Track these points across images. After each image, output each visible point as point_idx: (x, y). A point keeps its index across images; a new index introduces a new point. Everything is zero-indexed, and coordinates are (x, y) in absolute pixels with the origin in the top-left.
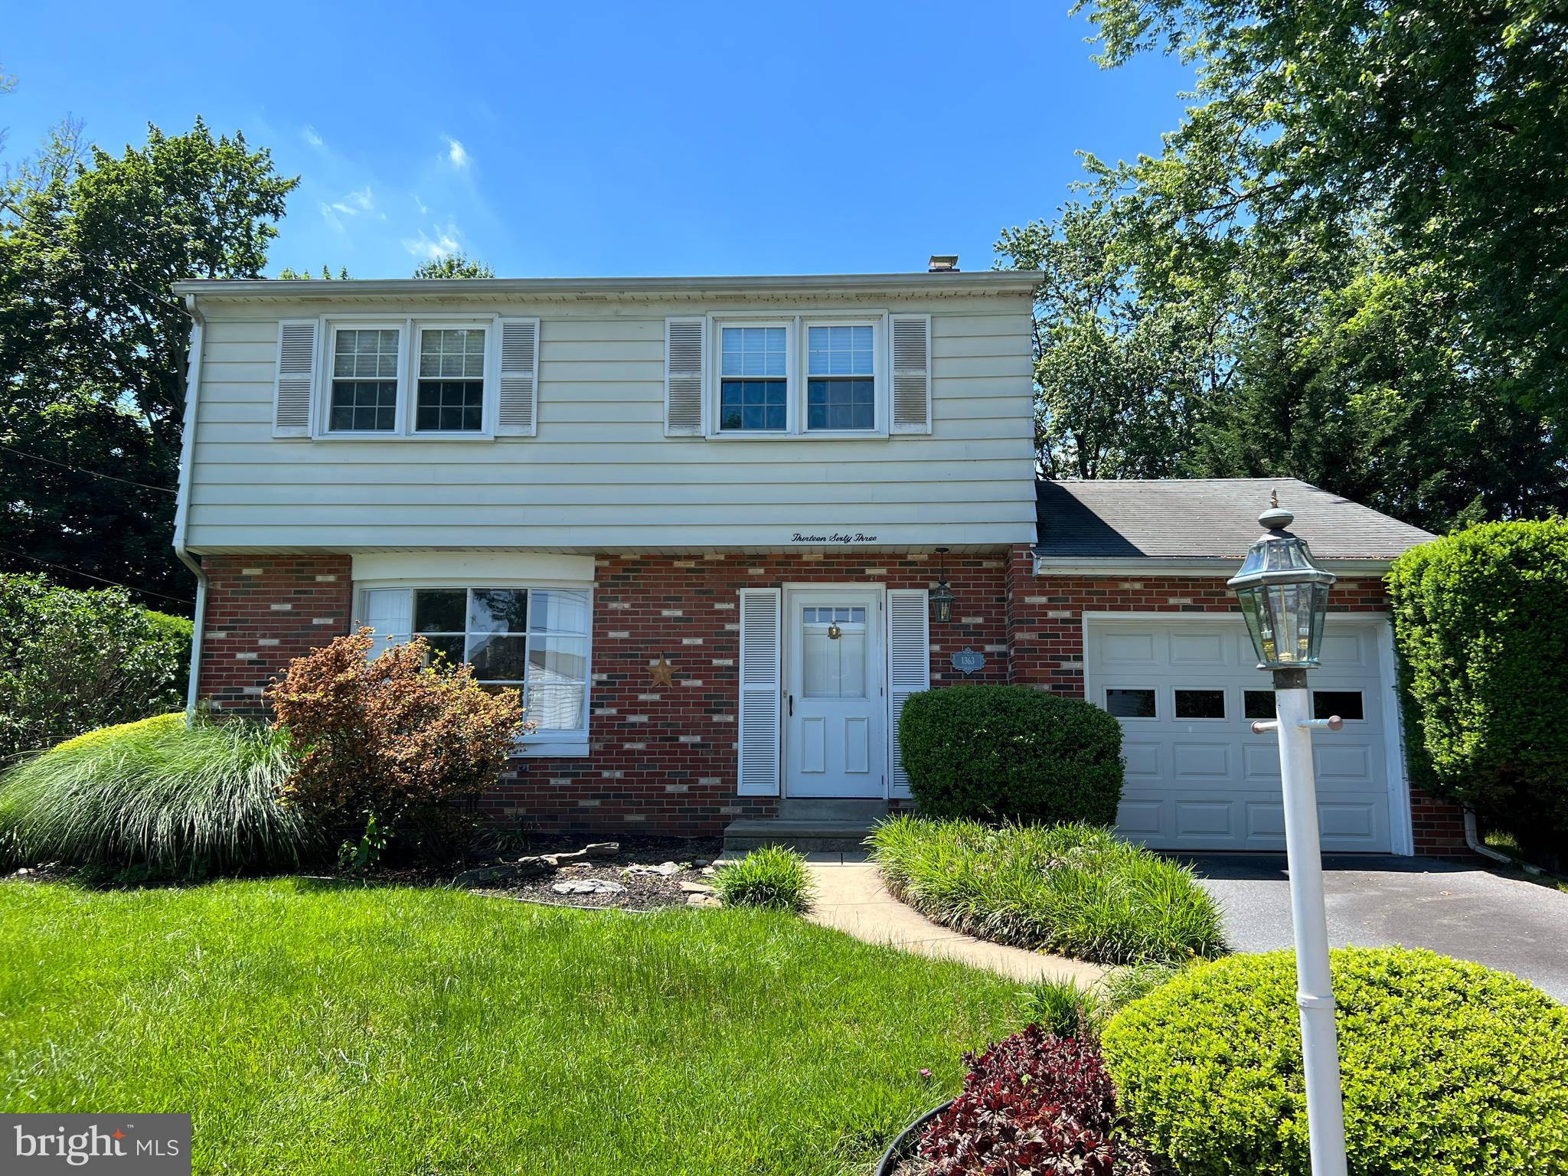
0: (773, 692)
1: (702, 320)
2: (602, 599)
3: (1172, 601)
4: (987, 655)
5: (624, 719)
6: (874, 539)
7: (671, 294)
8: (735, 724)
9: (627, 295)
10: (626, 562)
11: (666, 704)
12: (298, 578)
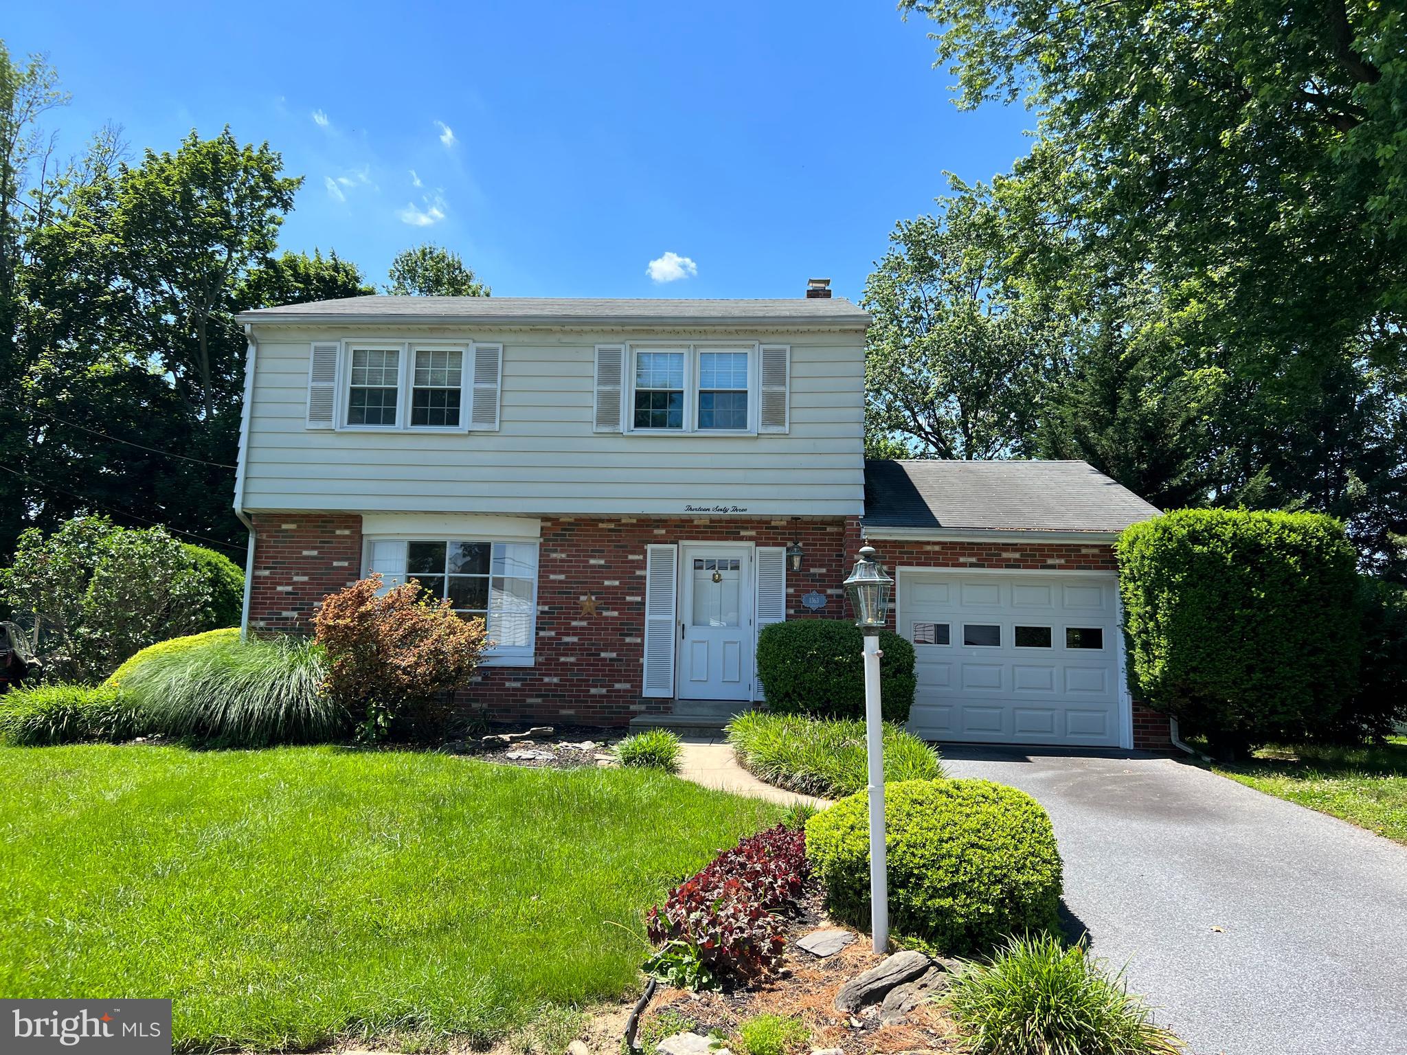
0: (670, 621)
1: (622, 347)
2: (545, 550)
3: (962, 560)
4: (829, 596)
5: (561, 639)
6: (745, 510)
7: (600, 328)
8: (642, 645)
9: (567, 328)
10: (564, 523)
11: (591, 629)
12: (322, 532)
